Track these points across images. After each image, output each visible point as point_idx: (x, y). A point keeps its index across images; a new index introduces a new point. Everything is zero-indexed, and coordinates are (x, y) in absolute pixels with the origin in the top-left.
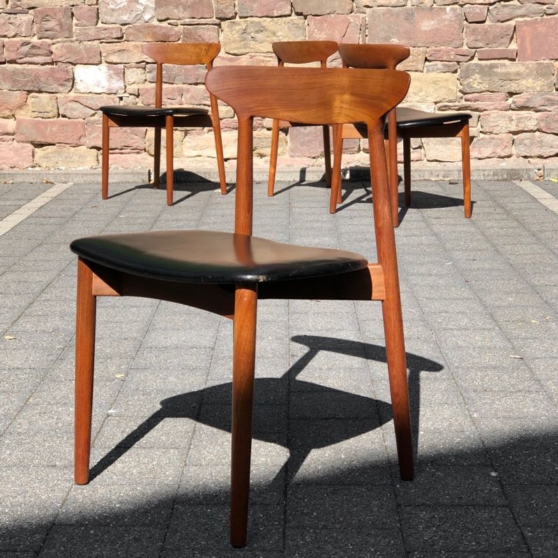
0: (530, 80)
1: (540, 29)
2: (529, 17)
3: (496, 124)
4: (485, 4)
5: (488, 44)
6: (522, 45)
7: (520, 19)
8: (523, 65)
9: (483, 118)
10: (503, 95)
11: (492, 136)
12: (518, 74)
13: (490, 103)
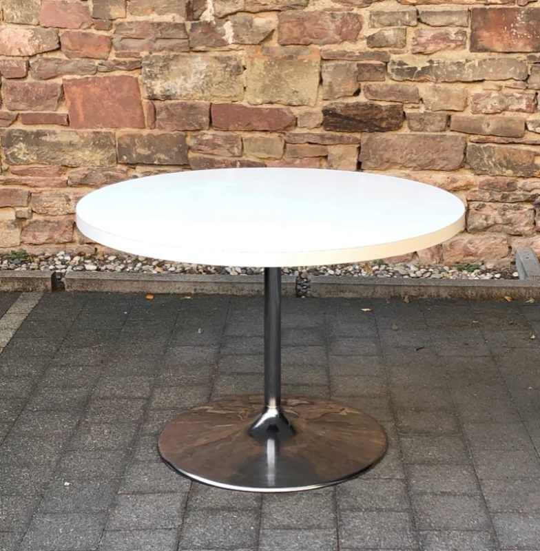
0: (87, 153)
1: (92, 90)
2: (79, 74)
3: (50, 204)
4: (23, 57)
5: (30, 106)
6: (72, 108)
7: (67, 77)
8: (77, 134)
9: (34, 197)
10: (56, 168)
11: (47, 218)
12: (71, 144)
13: (41, 178)
